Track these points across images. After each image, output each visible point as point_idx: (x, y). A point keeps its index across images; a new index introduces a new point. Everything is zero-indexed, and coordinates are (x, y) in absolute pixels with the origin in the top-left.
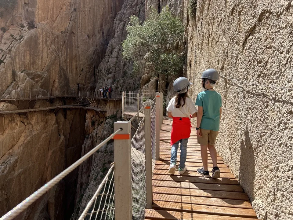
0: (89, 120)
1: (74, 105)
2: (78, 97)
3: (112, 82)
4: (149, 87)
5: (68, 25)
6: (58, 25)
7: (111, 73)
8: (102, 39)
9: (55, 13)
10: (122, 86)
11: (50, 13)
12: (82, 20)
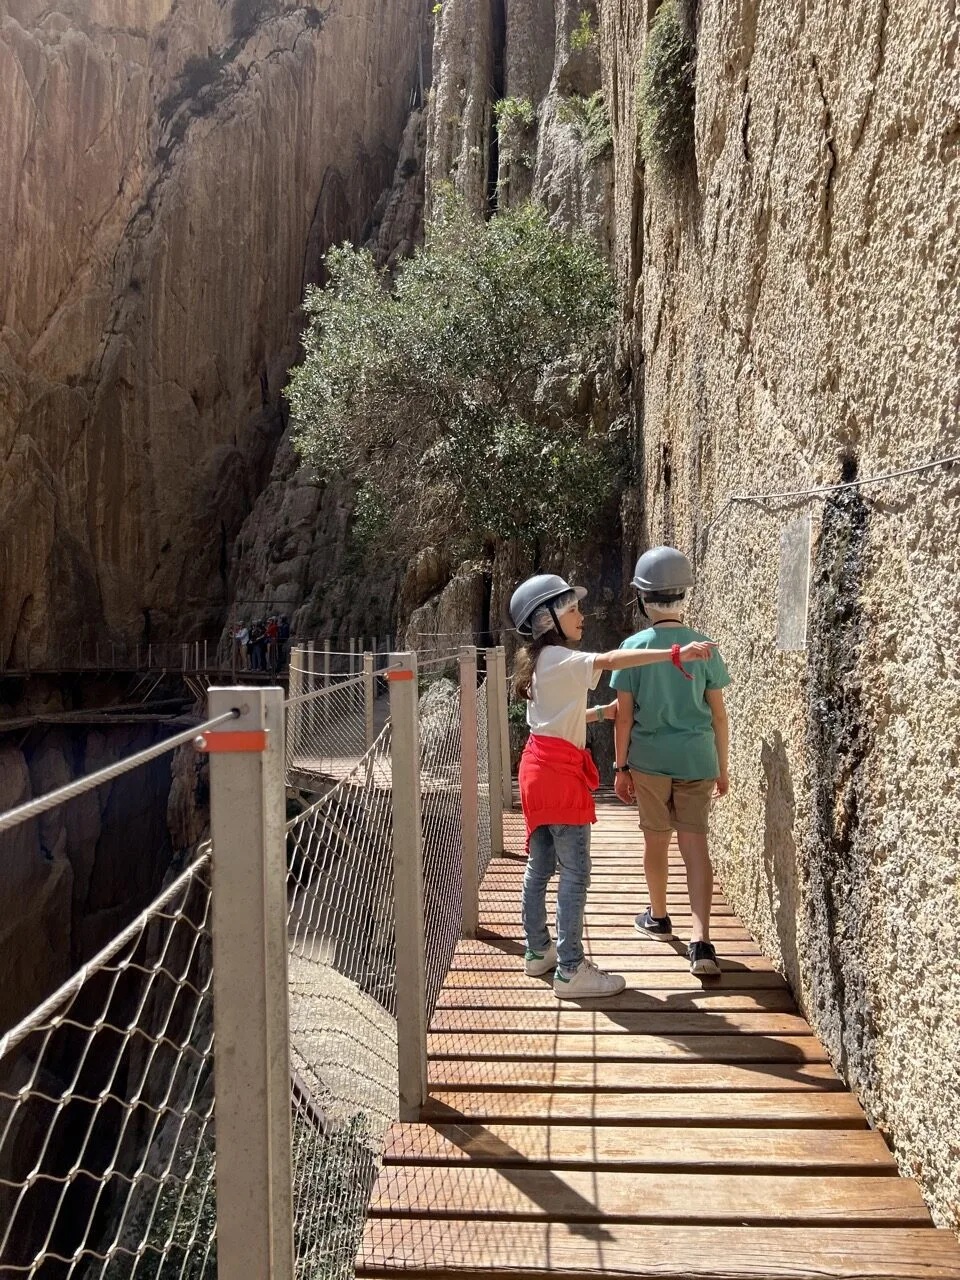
0: (185, 778)
1: (123, 707)
2: (145, 669)
3: (297, 598)
4: (444, 614)
5: (103, 349)
6: (52, 352)
7: (291, 555)
8: (259, 409)
9: (40, 297)
10: (338, 613)
11: (19, 299)
12: (166, 328)
